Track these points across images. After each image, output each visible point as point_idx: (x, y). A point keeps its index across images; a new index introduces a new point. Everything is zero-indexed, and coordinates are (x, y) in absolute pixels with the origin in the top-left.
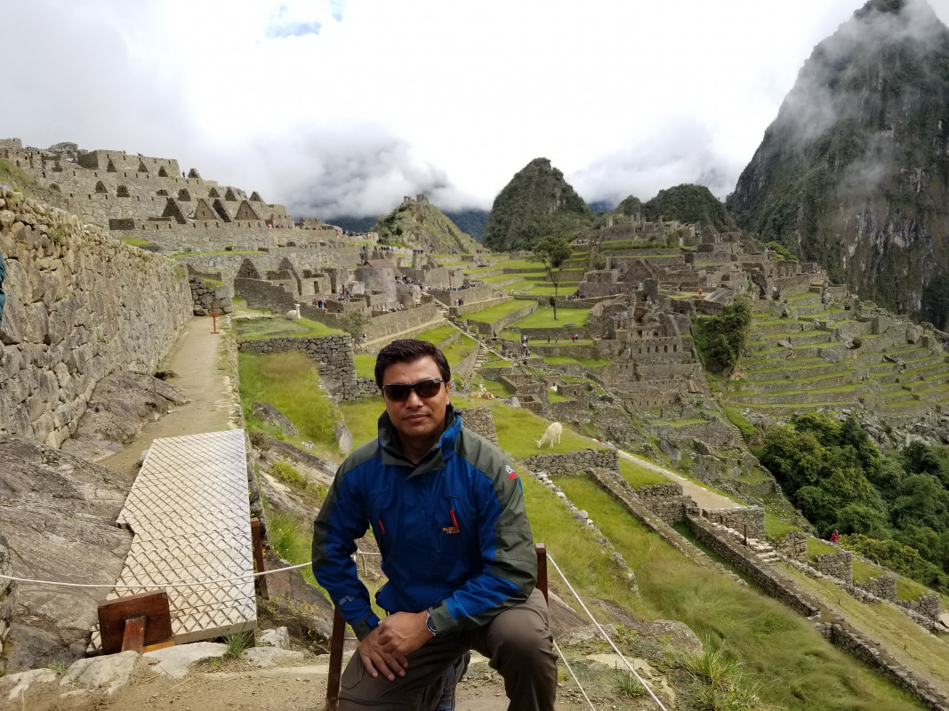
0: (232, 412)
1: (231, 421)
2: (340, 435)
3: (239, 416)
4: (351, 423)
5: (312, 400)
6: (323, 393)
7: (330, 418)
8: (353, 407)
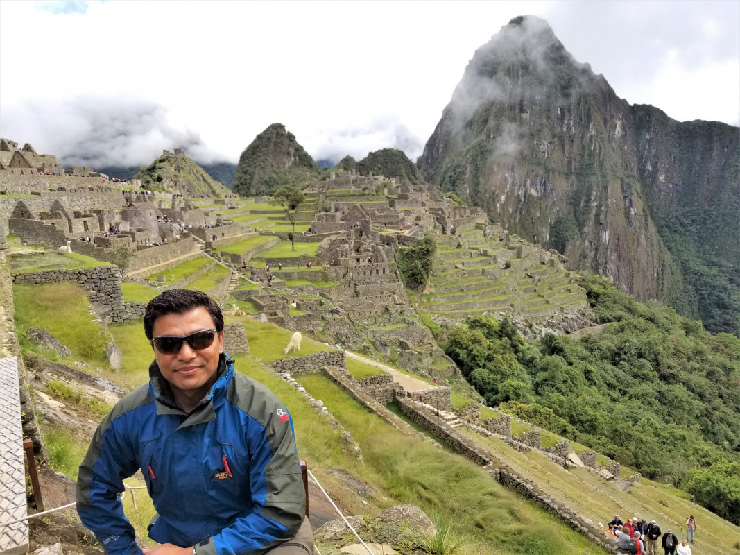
0: (5, 340)
1: (5, 348)
2: (111, 353)
3: (13, 343)
4: (120, 342)
5: (84, 324)
6: (93, 318)
7: (100, 339)
8: (122, 328)
